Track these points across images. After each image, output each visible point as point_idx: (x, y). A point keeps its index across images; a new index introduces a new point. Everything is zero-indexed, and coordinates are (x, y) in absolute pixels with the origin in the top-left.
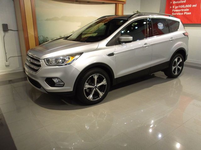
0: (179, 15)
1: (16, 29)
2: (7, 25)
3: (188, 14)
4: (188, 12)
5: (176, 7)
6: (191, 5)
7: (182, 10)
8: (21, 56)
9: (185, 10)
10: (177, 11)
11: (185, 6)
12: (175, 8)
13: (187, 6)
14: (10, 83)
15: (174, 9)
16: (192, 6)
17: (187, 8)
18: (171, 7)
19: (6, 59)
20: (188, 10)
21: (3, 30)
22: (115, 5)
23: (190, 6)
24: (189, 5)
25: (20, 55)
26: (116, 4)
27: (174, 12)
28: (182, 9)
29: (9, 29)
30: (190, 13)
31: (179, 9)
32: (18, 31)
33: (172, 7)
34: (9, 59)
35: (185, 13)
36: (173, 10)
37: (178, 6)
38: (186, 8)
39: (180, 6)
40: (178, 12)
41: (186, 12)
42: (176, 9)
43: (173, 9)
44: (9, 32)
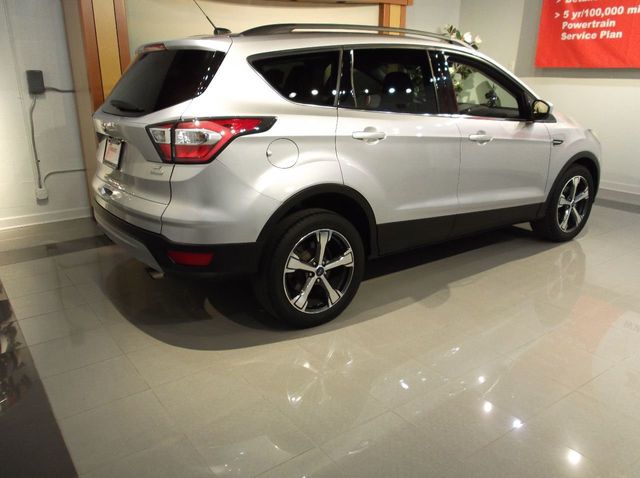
0: (584, 40)
1: (68, 87)
2: (41, 72)
3: (614, 35)
4: (612, 29)
5: (575, 15)
6: (622, 8)
7: (595, 24)
8: (85, 170)
9: (604, 24)
10: (577, 26)
11: (603, 11)
12: (571, 16)
13: (610, 11)
14: (52, 255)
15: (569, 20)
16: (626, 10)
17: (611, 17)
18: (558, 15)
19: (40, 179)
20: (613, 23)
21: (27, 91)
22: (377, 8)
23: (619, 10)
24: (615, 8)
25: (82, 168)
26: (381, 5)
27: (568, 31)
28: (594, 22)
29: (46, 85)
30: (619, 34)
31: (583, 19)
32: (73, 91)
33: (562, 15)
34: (48, 179)
35: (603, 34)
36: (565, 24)
37: (581, 10)
38: (605, 18)
39: (587, 11)
40: (580, 31)
41: (606, 29)
42: (573, 22)
43: (565, 20)
44: (48, 94)
